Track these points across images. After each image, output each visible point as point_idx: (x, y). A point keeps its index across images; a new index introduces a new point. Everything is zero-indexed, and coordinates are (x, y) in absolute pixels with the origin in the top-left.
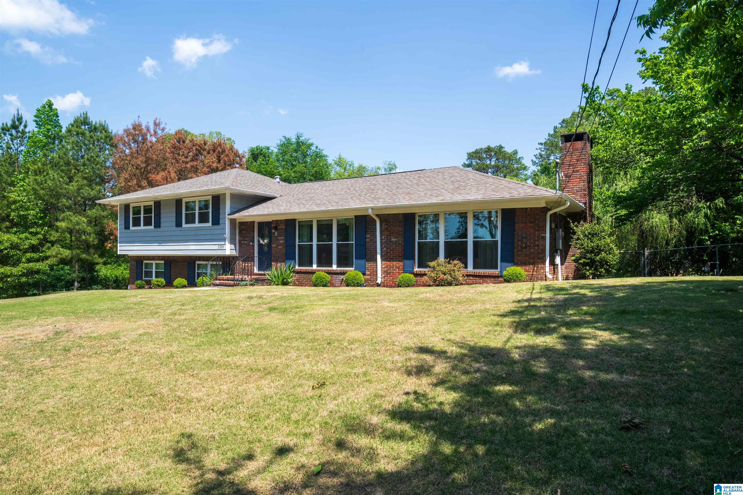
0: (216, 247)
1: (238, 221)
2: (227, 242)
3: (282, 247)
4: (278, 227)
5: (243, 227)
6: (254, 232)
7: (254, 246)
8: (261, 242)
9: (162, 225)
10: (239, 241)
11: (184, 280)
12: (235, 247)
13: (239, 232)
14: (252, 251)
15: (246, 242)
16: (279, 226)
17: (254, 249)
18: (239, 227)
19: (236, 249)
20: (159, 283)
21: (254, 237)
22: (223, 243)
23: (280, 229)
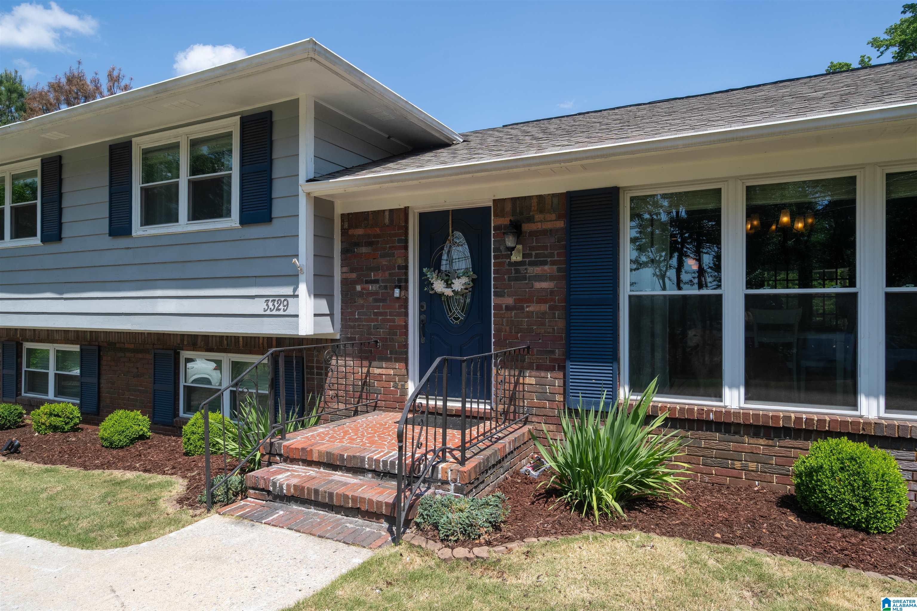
0: (258, 306)
1: (339, 209)
2: (303, 289)
3: (544, 307)
4: (527, 227)
5: (359, 232)
6: (406, 248)
7: (406, 300)
8: (439, 286)
9: (66, 233)
10: (344, 282)
11: (137, 414)
12: (331, 306)
13: (344, 252)
14: (399, 321)
15: (371, 287)
16: (530, 220)
17: (406, 314)
18: (344, 232)
19: (331, 315)
20: (57, 421)
21: (406, 267)
22: (288, 290)
23: (533, 234)
